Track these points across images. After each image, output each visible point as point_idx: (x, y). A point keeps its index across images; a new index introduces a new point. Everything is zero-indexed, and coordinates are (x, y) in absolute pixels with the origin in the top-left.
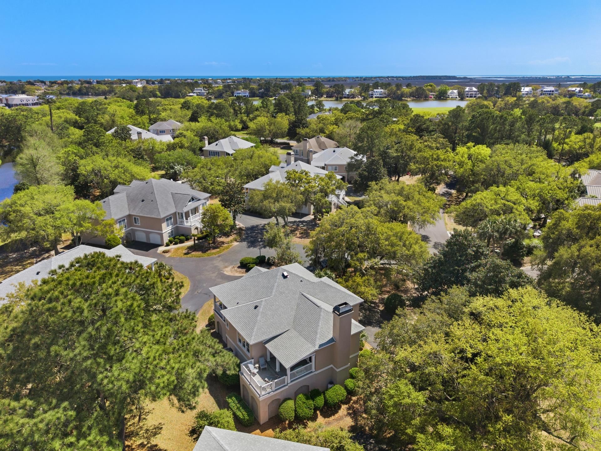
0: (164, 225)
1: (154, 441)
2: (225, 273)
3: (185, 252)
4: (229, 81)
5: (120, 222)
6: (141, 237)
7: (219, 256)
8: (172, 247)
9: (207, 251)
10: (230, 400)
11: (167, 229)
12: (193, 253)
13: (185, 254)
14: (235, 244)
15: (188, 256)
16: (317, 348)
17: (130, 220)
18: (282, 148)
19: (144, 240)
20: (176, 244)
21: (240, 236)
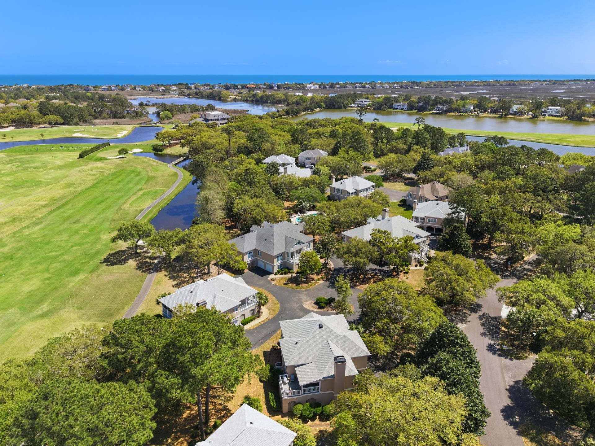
0: (275, 260)
1: (227, 404)
2: (305, 306)
3: (285, 282)
4: (396, 85)
5: (249, 254)
6: (261, 265)
7: (306, 291)
8: (279, 276)
9: (299, 284)
10: (270, 394)
11: (277, 263)
12: (290, 284)
13: (285, 284)
14: (321, 282)
15: (286, 286)
16: (321, 378)
17: (255, 253)
18: (406, 184)
19: (263, 267)
20: (281, 274)
21: (327, 276)
